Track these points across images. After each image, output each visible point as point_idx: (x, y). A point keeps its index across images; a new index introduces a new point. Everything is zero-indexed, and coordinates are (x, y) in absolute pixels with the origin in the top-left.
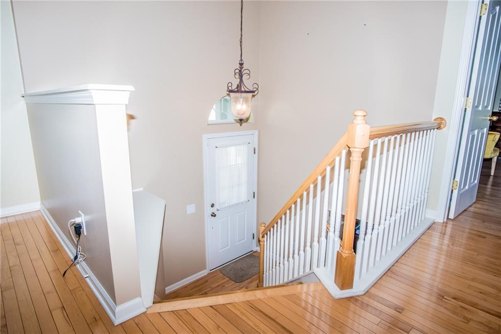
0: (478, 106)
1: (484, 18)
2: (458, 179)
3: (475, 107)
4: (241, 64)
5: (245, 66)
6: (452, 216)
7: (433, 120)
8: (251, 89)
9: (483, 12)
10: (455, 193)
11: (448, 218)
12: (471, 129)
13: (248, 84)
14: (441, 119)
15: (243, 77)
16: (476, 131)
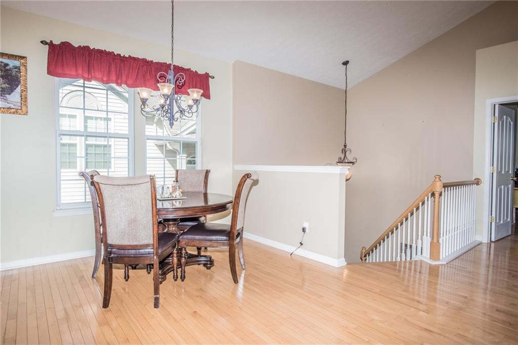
0: (501, 171)
1: (496, 124)
2: (494, 215)
3: (499, 173)
4: (345, 146)
5: (347, 147)
6: (493, 239)
7: (473, 179)
8: (352, 161)
9: (496, 121)
10: (493, 224)
11: (491, 241)
12: (498, 185)
13: (350, 157)
14: (478, 179)
15: (347, 153)
16: (503, 187)
